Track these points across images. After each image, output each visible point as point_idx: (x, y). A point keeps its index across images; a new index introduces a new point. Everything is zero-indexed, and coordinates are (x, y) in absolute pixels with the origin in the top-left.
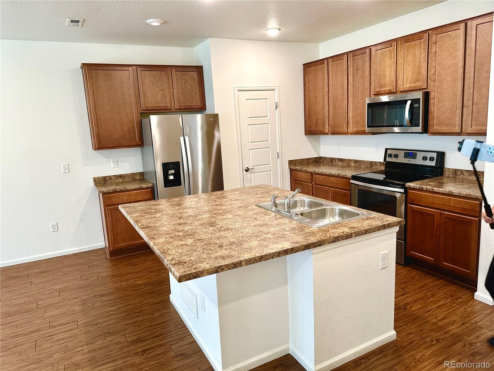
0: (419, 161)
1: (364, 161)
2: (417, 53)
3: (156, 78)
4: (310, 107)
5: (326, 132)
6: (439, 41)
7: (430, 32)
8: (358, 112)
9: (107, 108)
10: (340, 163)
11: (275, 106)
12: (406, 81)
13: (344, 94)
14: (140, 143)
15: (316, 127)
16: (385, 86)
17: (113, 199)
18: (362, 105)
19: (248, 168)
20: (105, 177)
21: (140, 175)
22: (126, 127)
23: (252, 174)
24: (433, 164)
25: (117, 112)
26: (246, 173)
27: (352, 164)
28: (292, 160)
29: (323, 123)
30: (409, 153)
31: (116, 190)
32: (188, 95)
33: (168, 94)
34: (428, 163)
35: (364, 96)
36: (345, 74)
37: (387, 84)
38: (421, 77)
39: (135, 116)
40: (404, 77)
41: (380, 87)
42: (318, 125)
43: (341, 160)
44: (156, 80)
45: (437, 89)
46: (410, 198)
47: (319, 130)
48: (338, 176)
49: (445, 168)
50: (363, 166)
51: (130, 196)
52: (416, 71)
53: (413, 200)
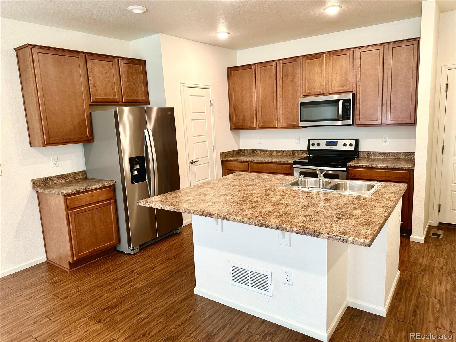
0: (340, 147)
1: (286, 150)
2: (344, 64)
3: (105, 68)
4: (236, 105)
5: (255, 127)
6: (363, 57)
7: (354, 49)
8: (288, 110)
9: (57, 99)
10: (262, 154)
11: (210, 103)
12: (334, 85)
13: (274, 95)
14: (90, 138)
15: (243, 123)
16: (315, 88)
17: (76, 201)
18: (292, 105)
19: (192, 161)
20: (45, 178)
21: (83, 174)
22: (77, 120)
23: (196, 167)
24: (353, 148)
25: (68, 102)
26: (192, 166)
27: (275, 154)
28: (224, 153)
29: (251, 120)
30: (330, 142)
31: (80, 190)
32: (134, 88)
33: (116, 85)
34: (348, 148)
35: (295, 96)
36: (274, 78)
37: (317, 87)
38: (348, 83)
39: (86, 108)
40: (333, 82)
41: (310, 90)
42: (246, 121)
43: (263, 151)
44: (105, 70)
45: (362, 92)
46: (352, 175)
47: (247, 125)
48: (279, 163)
49: (360, 151)
50: (285, 154)
51: (93, 196)
52: (344, 78)
53: (354, 176)
